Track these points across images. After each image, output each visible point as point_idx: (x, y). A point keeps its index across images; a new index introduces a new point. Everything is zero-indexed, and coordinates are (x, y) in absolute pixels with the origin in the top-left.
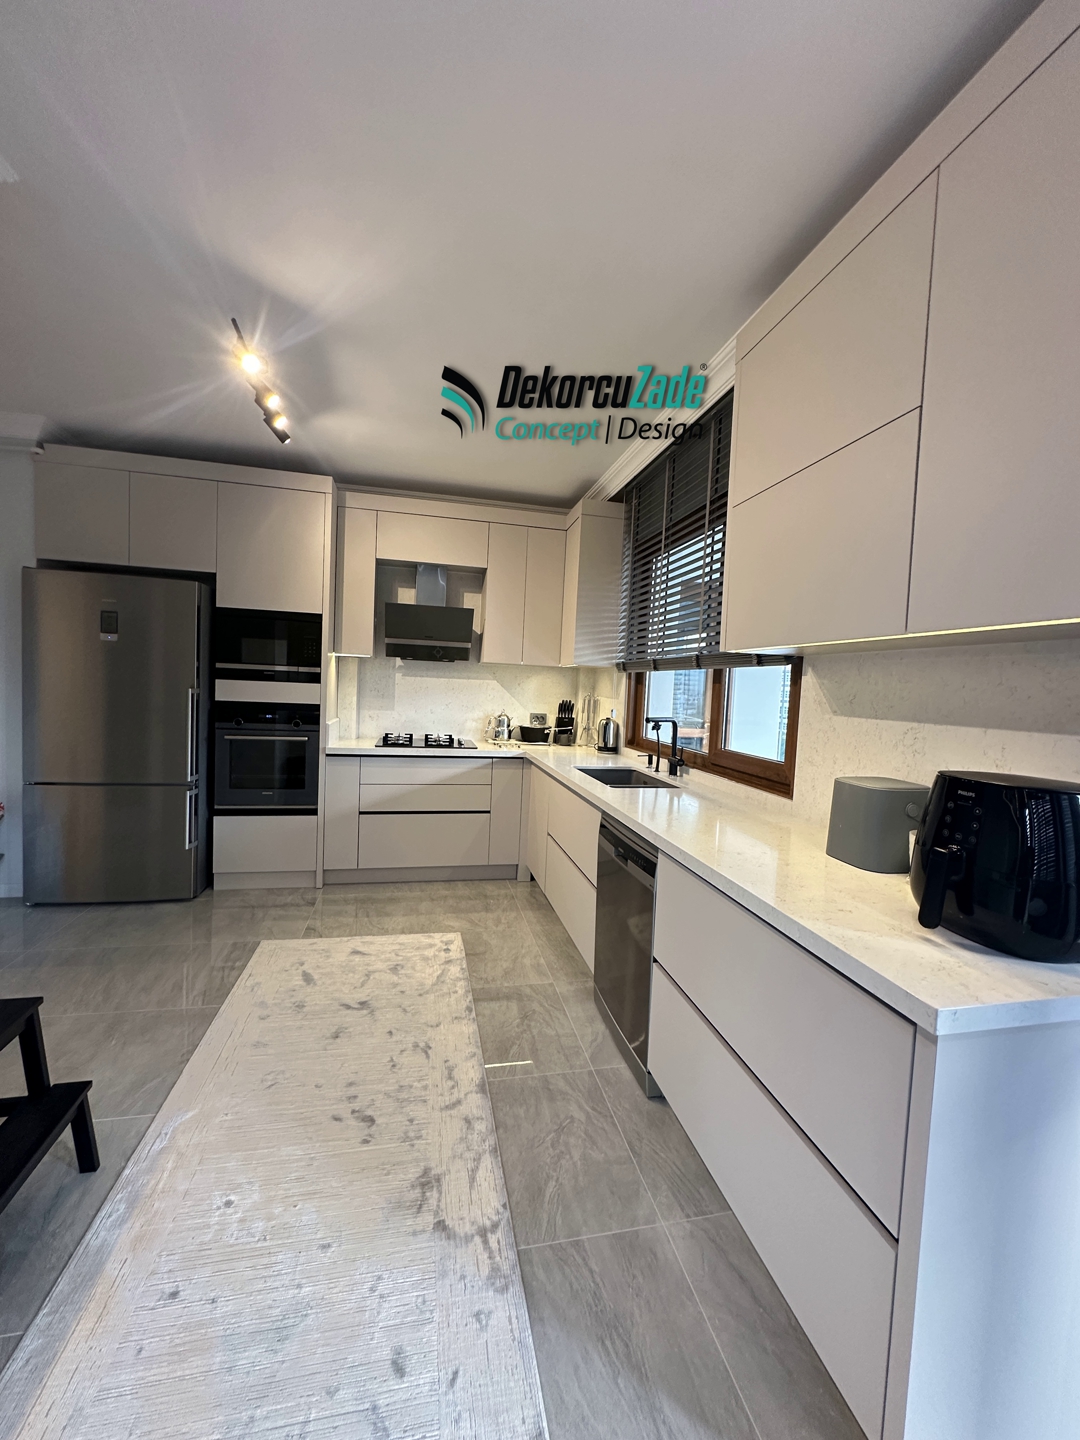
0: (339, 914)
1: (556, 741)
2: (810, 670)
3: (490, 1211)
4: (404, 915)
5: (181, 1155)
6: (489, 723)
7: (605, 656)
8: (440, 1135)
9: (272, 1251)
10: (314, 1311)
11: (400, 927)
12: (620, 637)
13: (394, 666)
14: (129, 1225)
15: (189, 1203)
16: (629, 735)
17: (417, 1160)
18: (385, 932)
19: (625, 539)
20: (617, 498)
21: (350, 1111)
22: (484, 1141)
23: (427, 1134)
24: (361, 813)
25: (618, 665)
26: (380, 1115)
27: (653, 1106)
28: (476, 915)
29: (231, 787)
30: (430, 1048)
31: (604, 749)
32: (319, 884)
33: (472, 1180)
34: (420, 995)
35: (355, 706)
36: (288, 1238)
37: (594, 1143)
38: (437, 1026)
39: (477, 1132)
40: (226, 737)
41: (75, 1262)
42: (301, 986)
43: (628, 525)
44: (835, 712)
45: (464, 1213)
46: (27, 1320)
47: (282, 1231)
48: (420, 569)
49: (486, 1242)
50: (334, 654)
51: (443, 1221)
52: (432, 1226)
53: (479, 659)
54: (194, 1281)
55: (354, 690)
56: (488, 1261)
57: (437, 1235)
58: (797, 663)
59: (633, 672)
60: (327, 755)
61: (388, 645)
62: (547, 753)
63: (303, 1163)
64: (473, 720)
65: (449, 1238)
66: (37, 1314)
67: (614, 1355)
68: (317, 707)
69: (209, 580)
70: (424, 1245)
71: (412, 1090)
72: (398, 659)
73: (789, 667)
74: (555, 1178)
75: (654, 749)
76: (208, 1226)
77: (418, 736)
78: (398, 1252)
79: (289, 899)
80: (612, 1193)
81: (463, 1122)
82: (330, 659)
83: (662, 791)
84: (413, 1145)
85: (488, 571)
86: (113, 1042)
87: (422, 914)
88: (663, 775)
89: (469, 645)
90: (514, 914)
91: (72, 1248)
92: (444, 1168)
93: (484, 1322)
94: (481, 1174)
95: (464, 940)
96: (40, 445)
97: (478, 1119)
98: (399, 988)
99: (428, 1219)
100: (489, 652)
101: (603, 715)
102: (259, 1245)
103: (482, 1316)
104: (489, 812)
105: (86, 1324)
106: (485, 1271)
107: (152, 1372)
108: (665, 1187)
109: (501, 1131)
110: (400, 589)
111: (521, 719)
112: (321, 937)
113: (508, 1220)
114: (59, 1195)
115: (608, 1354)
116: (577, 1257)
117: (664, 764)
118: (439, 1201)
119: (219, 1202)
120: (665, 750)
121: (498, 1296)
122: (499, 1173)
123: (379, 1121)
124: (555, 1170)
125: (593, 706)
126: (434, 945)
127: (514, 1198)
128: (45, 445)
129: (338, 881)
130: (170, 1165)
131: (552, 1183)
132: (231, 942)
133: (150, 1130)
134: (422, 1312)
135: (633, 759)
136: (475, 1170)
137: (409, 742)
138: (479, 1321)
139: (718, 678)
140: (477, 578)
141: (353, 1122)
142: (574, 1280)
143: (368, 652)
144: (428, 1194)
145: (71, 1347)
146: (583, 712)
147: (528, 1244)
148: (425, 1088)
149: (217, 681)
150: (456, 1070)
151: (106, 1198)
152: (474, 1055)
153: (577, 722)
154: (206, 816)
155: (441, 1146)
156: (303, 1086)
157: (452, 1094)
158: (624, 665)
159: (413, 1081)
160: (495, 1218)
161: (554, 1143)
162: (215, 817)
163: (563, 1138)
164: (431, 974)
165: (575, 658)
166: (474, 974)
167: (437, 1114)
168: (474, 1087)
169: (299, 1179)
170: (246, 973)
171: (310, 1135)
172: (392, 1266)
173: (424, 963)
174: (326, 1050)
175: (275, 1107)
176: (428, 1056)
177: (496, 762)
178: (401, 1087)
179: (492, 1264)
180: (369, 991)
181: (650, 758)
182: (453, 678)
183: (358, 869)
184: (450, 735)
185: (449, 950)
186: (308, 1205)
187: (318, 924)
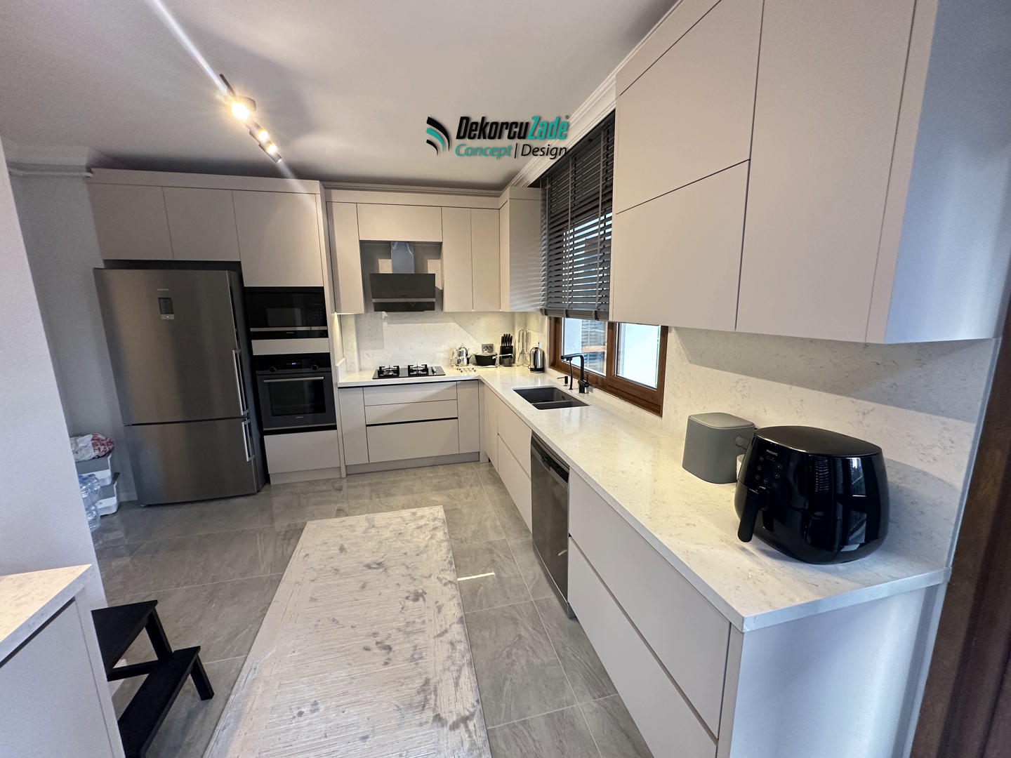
0: (359, 497)
1: (501, 363)
2: (674, 329)
3: (469, 706)
4: (403, 495)
5: (266, 683)
6: (453, 353)
7: (532, 304)
8: (434, 655)
9: (331, 743)
11: (401, 504)
12: (539, 289)
13: (381, 317)
14: (237, 734)
15: (275, 716)
16: (552, 361)
17: (420, 674)
18: (391, 509)
19: (542, 216)
20: (535, 184)
21: (374, 643)
22: (463, 657)
23: (426, 655)
24: (367, 426)
25: (541, 310)
26: (395, 644)
27: (571, 623)
28: (452, 490)
29: (273, 415)
30: (426, 593)
31: (535, 369)
32: (344, 475)
33: (457, 685)
34: (417, 555)
35: (355, 348)
36: (339, 734)
37: (534, 652)
38: (430, 576)
39: (458, 651)
40: (265, 381)
42: (337, 554)
43: (544, 205)
44: (690, 361)
45: (452, 708)
47: (336, 729)
48: (394, 248)
49: (467, 727)
50: (336, 314)
51: (439, 714)
52: (432, 719)
53: (442, 308)
55: (354, 337)
56: (468, 739)
57: (435, 724)
59: (553, 316)
60: (339, 388)
61: (376, 304)
62: (495, 372)
63: (346, 682)
64: (442, 352)
65: (443, 726)
68: (328, 354)
69: (235, 267)
70: (428, 731)
71: (415, 625)
72: (384, 313)
74: (510, 679)
76: (288, 730)
77: (403, 367)
78: (411, 738)
79: (324, 488)
80: (547, 686)
81: (448, 646)
82: (333, 319)
83: (576, 409)
84: (417, 664)
85: (444, 246)
86: (214, 605)
87: (416, 493)
88: (575, 393)
89: (434, 300)
90: (477, 489)
92: (438, 678)
94: (462, 680)
95: (445, 511)
96: (89, 170)
97: (459, 642)
98: (403, 551)
99: (429, 714)
100: (449, 303)
101: (533, 344)
102: (322, 740)
104: (457, 418)
106: (467, 745)
108: (580, 679)
109: (474, 649)
110: (379, 260)
111: (476, 349)
112: (348, 515)
113: (480, 711)
114: (191, 716)
116: (525, 731)
117: (575, 382)
118: (436, 700)
119: (296, 712)
120: (577, 371)
122: (473, 678)
123: (394, 648)
124: (510, 674)
125: (526, 338)
126: (425, 516)
127: (484, 695)
128: (92, 169)
129: (355, 472)
130: (260, 691)
131: (508, 683)
132: (286, 525)
133: (244, 666)
135: (554, 379)
136: (458, 678)
137: (396, 372)
140: (436, 249)
141: (377, 651)
142: (523, 747)
143: (361, 309)
144: (429, 697)
146: (519, 342)
147: (494, 725)
148: (424, 622)
149: (252, 341)
150: (443, 609)
151: (220, 717)
152: (454, 597)
153: (515, 350)
154: (259, 436)
155: (435, 662)
156: (343, 627)
157: (441, 626)
158: (546, 310)
159: (416, 618)
160: (472, 710)
161: (509, 655)
162: (265, 437)
163: (514, 650)
164: (424, 539)
165: (511, 306)
166: (453, 536)
167: (432, 641)
168: (455, 620)
169: (345, 693)
170: (298, 548)
171: (350, 662)
172: (407, 748)
173: (419, 531)
174: (357, 600)
175: (326, 644)
176: (424, 600)
177: (459, 384)
178: (408, 623)
179: (471, 741)
180: (383, 554)
181: (566, 378)
182: (425, 323)
183: (369, 463)
184: (426, 365)
185: (435, 519)
186: (351, 711)
187: (345, 506)
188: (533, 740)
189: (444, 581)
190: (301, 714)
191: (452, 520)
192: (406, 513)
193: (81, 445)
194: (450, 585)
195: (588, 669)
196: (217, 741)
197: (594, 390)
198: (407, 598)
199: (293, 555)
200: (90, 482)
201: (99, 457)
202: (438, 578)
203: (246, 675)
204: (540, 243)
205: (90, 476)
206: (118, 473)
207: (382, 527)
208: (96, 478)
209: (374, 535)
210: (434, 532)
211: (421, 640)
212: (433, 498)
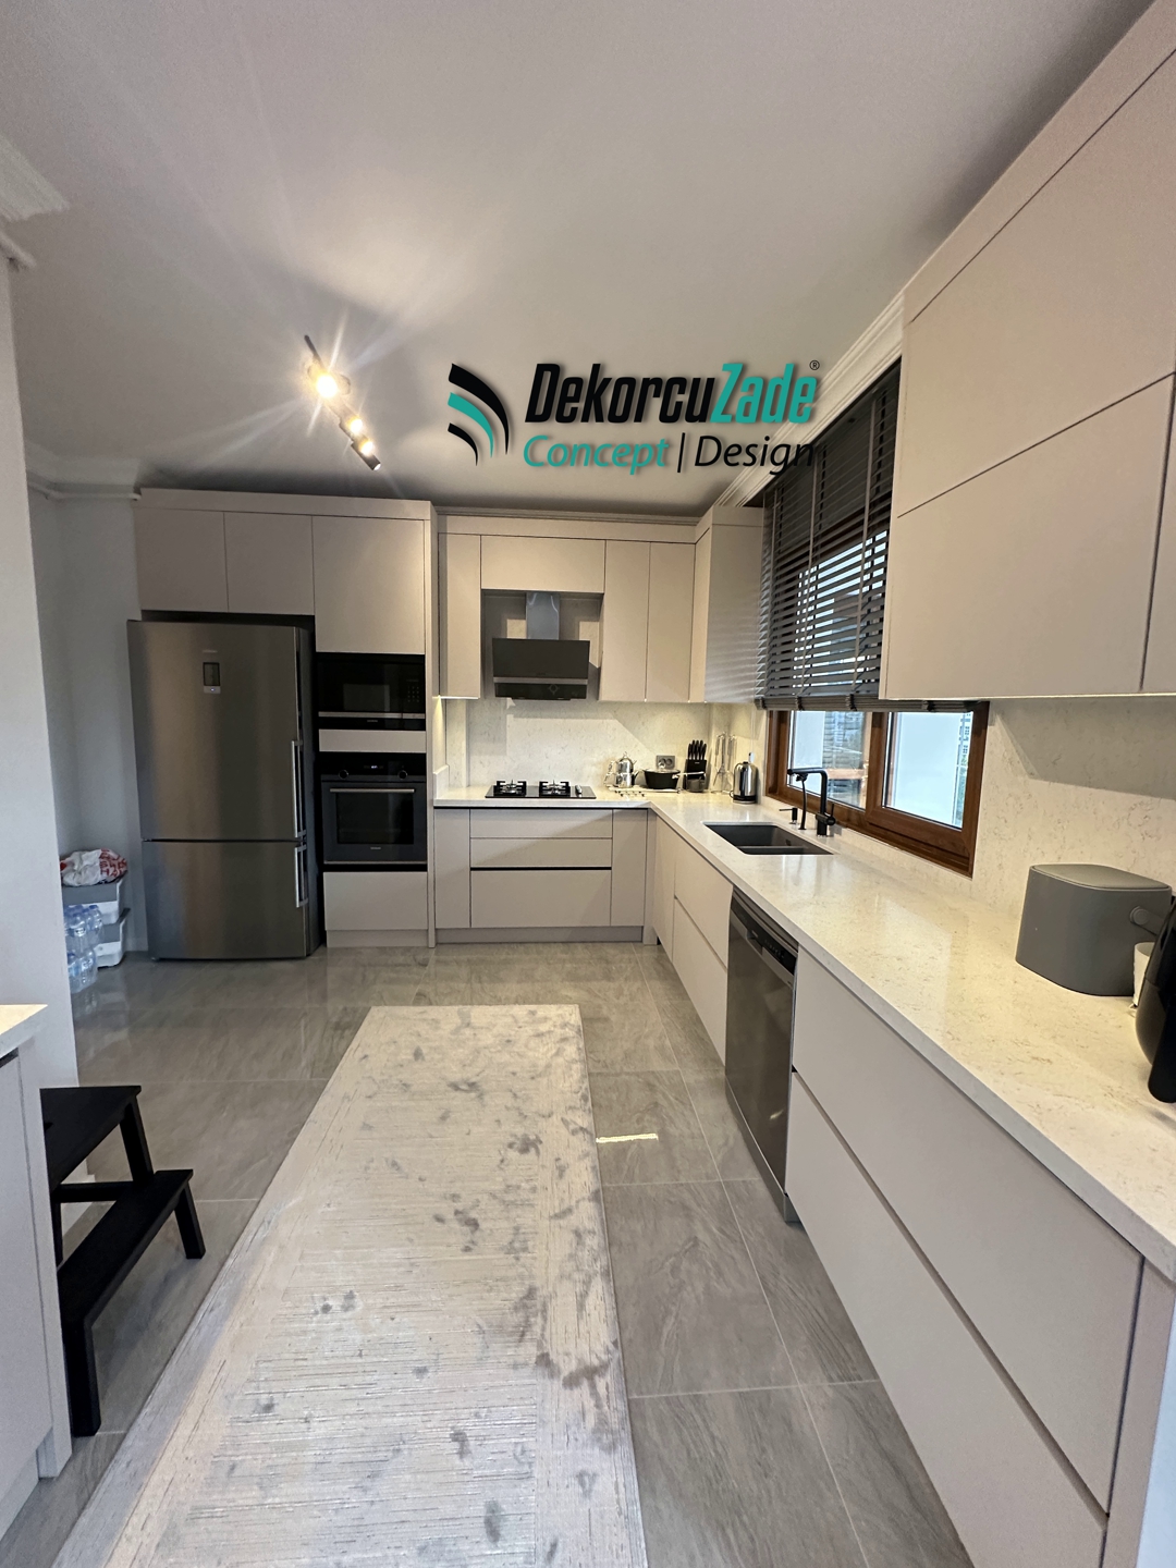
0: (452, 978)
1: (686, 787)
2: (998, 719)
3: (599, 1348)
4: (519, 982)
5: (282, 1247)
6: (610, 767)
7: (742, 691)
8: (547, 1249)
9: (368, 1369)
10: (407, 1446)
11: (514, 996)
12: (755, 667)
13: (505, 707)
14: (229, 1323)
15: (289, 1304)
16: (770, 783)
17: (521, 1277)
18: (498, 1001)
19: (765, 551)
20: (755, 502)
21: (452, 1211)
22: (595, 1260)
24: (472, 869)
25: (756, 701)
26: (485, 1219)
27: (789, 1231)
28: (595, 983)
29: (339, 842)
30: (541, 1142)
31: (741, 798)
32: (432, 944)
33: (581, 1307)
35: (465, 752)
36: (383, 1356)
37: (720, 1273)
38: (549, 1116)
39: (587, 1248)
40: (332, 790)
41: (177, 1358)
42: (410, 1061)
43: (769, 534)
44: (1031, 774)
45: (571, 1348)
46: (130, 1418)
47: (378, 1346)
48: (531, 604)
49: (593, 1386)
50: (440, 698)
51: (547, 1354)
52: (534, 1359)
53: (597, 696)
54: (288, 1395)
55: (464, 735)
56: (594, 1410)
57: (539, 1371)
58: (981, 712)
59: (775, 709)
60: (436, 808)
61: (497, 685)
62: (675, 799)
63: (402, 1269)
64: (592, 764)
65: (552, 1377)
66: (139, 1412)
67: (736, 1549)
68: (425, 755)
69: (307, 622)
70: (527, 1381)
71: (519, 1192)
72: (509, 699)
73: (970, 715)
74: (674, 1314)
75: (800, 801)
76: (305, 1332)
77: (532, 783)
78: (497, 1387)
79: (401, 959)
80: (740, 1339)
81: (572, 1236)
82: (434, 704)
83: (807, 858)
84: (517, 1259)
85: (606, 599)
86: (225, 1114)
87: (538, 981)
88: (810, 835)
89: (585, 682)
90: (636, 985)
91: (175, 1342)
92: (550, 1289)
93: (587, 1486)
94: (591, 1301)
95: (581, 1013)
96: (137, 491)
97: (589, 1232)
98: (511, 1069)
99: (529, 1351)
100: (609, 688)
101: (740, 758)
102: (354, 1360)
103: (586, 1479)
104: (610, 868)
105: (184, 1430)
106: (591, 1421)
107: (244, 1495)
108: (803, 1338)
109: (615, 1249)
110: (508, 621)
111: (646, 762)
112: (431, 1004)
113: (619, 1363)
114: (168, 1280)
115: (729, 1545)
116: (696, 1416)
117: (811, 820)
118: (543, 1329)
119: (319, 1306)
120: (812, 801)
121: (604, 1455)
122: (610, 1301)
123: (483, 1225)
124: (674, 1304)
125: (728, 747)
126: (550, 1019)
127: (627, 1335)
128: (143, 490)
129: (450, 941)
130: (270, 1259)
131: (671, 1321)
132: (341, 1007)
133: (255, 1215)
134: (521, 1463)
135: (773, 812)
136: (584, 1295)
137: (522, 791)
138: (582, 1484)
139: (879, 722)
140: (593, 604)
141: (456, 1225)
142: (692, 1446)
143: (476, 694)
144: (532, 1320)
145: (169, 1454)
146: (717, 754)
148: (534, 1190)
149: (320, 731)
150: (567, 1171)
151: (209, 1289)
152: (587, 1155)
154: (317, 871)
155: (547, 1262)
156: (407, 1178)
157: (562, 1200)
158: (764, 701)
159: (521, 1181)
160: (604, 1357)
161: (675, 1270)
162: (325, 874)
163: (685, 1264)
164: (545, 1054)
165: (706, 693)
166: (592, 1055)
167: (545, 1223)
168: (586, 1194)
169: (398, 1288)
170: (354, 1044)
171: (412, 1236)
172: (490, 1403)
173: (537, 1040)
174: (431, 1137)
175: (377, 1200)
176: (538, 1152)
177: (617, 813)
179: (599, 1414)
180: (478, 1070)
181: (795, 812)
182: (570, 717)
183: (470, 929)
184: (567, 783)
185: (565, 1025)
186: (405, 1319)
187: (429, 989)
188: (713, 1437)
189: (572, 1127)
190: (326, 1309)
191: (592, 1026)
192: (520, 1011)
193: (85, 863)
194: (581, 1135)
195: (821, 1323)
196: (199, 1328)
197: (844, 830)
198: (511, 1146)
199: (346, 1054)
200: (90, 915)
201: (106, 882)
202: (562, 1119)
203: (255, 1230)
204: (760, 594)
205: (92, 907)
206: (129, 910)
207: (482, 1028)
208: (99, 912)
209: (468, 1039)
210: (562, 1044)
212: (564, 992)
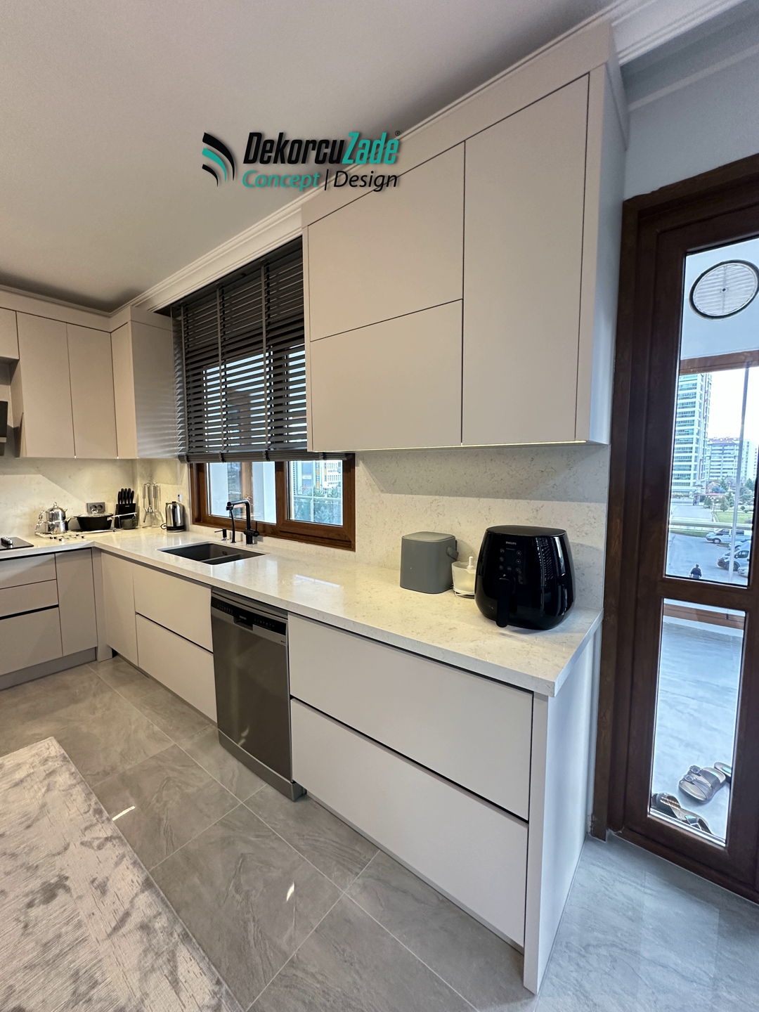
1: (119, 525)
2: (361, 462)
3: (207, 1000)
6: (41, 518)
8: (118, 964)
12: (177, 431)
16: (195, 514)
19: (175, 349)
20: (164, 312)
22: (171, 934)
23: (103, 974)
27: (300, 805)
28: (63, 711)
30: (67, 878)
31: (173, 528)
33: (175, 983)
38: (66, 849)
39: (159, 931)
44: (382, 491)
53: (17, 454)
58: (349, 462)
71: (62, 939)
73: (342, 461)
81: (139, 933)
84: (90, 1000)
85: (21, 364)
89: (4, 440)
90: (107, 695)
92: (138, 995)
94: (181, 970)
95: (59, 742)
97: (155, 917)
101: (166, 500)
104: (57, 606)
108: (333, 863)
109: (184, 912)
111: (78, 509)
113: (228, 993)
116: (298, 973)
117: (240, 535)
120: (240, 525)
122: (199, 955)
124: (249, 912)
126: (25, 763)
127: (223, 967)
136: (174, 971)
139: (280, 469)
140: (4, 369)
142: (304, 995)
147: (254, 998)
148: (79, 925)
150: (109, 884)
152: (123, 856)
153: (138, 507)
155: (124, 975)
157: (115, 911)
158: (188, 457)
159: (60, 928)
160: (214, 1002)
161: (238, 888)
163: (243, 879)
164: (34, 797)
165: (139, 451)
166: (88, 773)
167: (108, 943)
168: (137, 888)
173: (17, 789)
176: (67, 890)
177: (60, 556)
178: (46, 944)
181: (224, 532)
185: (45, 761)
188: (313, 975)
189: (96, 843)
191: (76, 750)
194: (109, 845)
197: (264, 538)
198: (30, 905)
202: (82, 843)
204: (174, 379)
210: (51, 779)
211: (83, 956)
212: (29, 733)
